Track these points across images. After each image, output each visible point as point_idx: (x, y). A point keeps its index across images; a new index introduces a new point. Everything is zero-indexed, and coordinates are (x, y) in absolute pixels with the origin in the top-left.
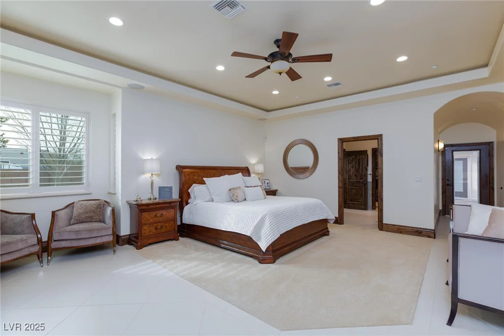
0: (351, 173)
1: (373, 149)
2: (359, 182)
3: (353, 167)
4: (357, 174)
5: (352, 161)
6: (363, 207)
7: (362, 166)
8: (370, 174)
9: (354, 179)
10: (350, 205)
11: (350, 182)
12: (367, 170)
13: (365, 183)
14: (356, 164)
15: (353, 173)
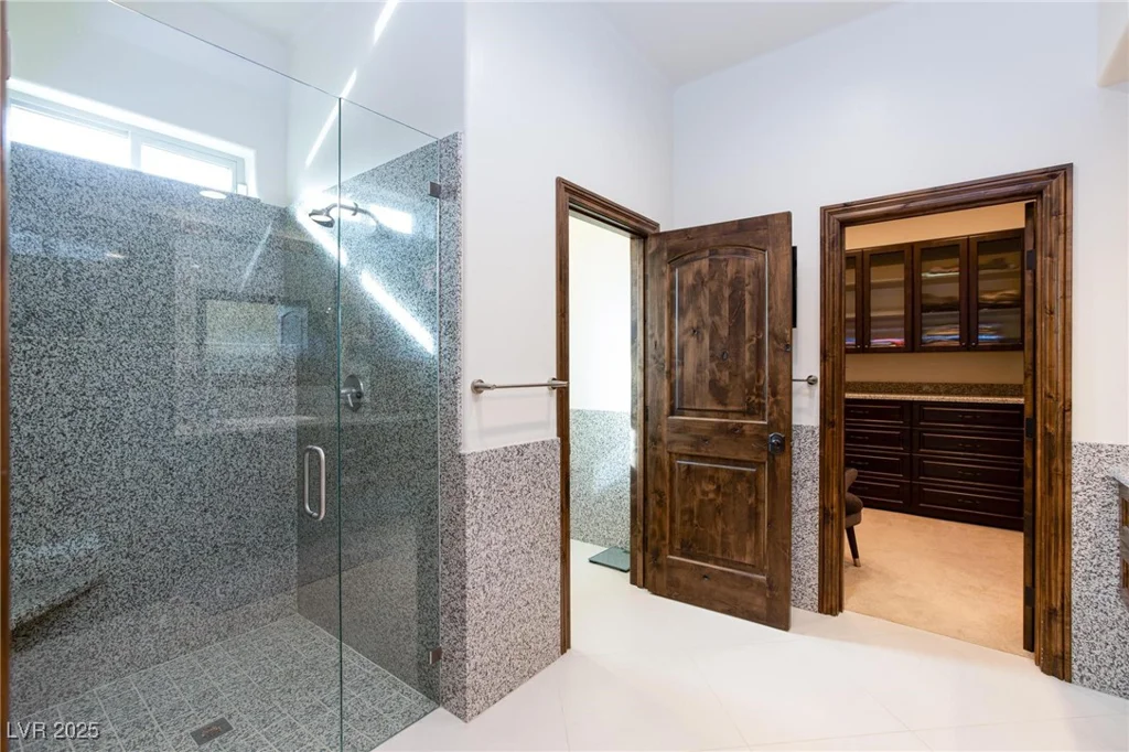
0: (690, 369)
1: (826, 213)
2: (735, 432)
3: (696, 331)
4: (725, 377)
5: (694, 291)
6: (759, 603)
7: (759, 324)
8: (811, 381)
9: (702, 412)
10: (682, 576)
11: (682, 429)
12: (785, 347)
13: (780, 443)
14: (715, 309)
15: (700, 368)
